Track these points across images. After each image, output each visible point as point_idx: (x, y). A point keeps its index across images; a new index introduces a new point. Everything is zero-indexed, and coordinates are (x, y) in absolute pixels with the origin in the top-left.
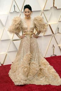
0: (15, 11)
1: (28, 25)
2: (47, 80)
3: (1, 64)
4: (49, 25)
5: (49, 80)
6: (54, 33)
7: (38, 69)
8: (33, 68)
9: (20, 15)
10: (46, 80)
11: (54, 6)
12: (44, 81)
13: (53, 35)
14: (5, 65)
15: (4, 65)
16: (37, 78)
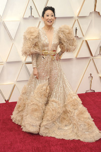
0: (32, 17)
1: (50, 39)
2: (75, 130)
3: (6, 100)
4: (86, 41)
5: (78, 130)
6: (93, 55)
7: (61, 111)
8: (53, 109)
9: (40, 22)
10: (73, 131)
11: (95, 10)
12: (70, 131)
13: (91, 58)
14: (11, 103)
15: (9, 102)
16: (60, 125)
